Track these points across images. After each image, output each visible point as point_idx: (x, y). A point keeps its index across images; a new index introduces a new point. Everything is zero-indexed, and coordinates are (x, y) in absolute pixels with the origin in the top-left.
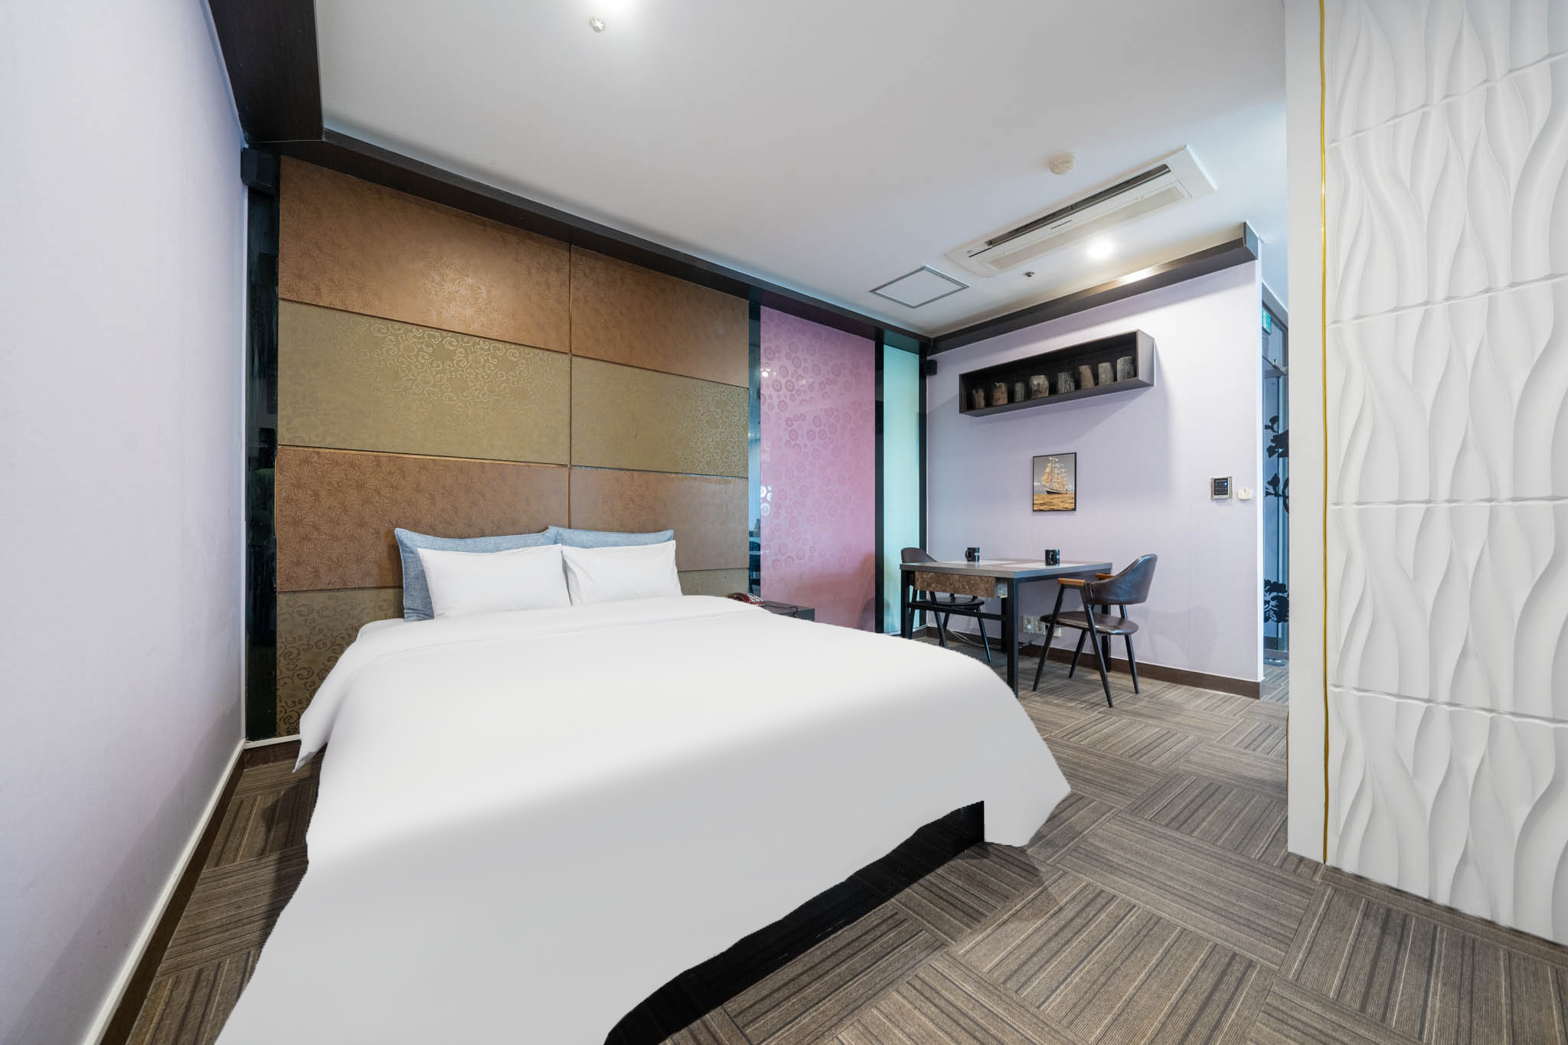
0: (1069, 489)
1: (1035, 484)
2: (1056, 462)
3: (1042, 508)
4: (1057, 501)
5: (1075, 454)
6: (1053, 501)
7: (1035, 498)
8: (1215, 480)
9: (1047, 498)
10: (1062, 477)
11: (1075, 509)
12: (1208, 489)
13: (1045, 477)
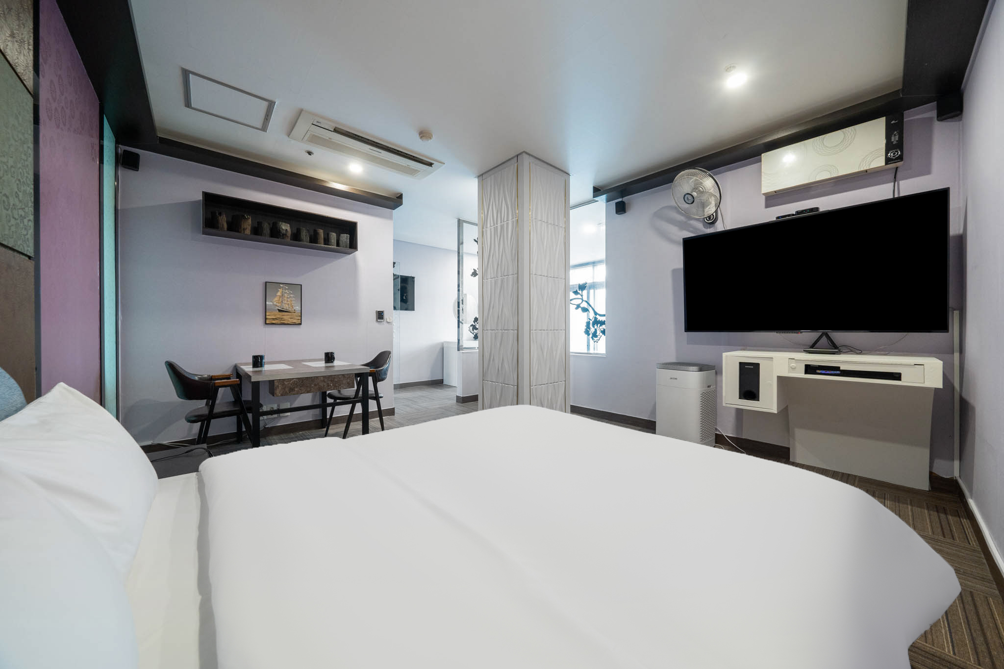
0: (296, 310)
1: (267, 303)
2: (285, 289)
3: (274, 322)
4: (287, 318)
5: (301, 285)
6: (283, 317)
7: (267, 314)
8: (379, 311)
9: (279, 315)
10: (291, 301)
11: (301, 324)
12: (374, 316)
13: (276, 299)
